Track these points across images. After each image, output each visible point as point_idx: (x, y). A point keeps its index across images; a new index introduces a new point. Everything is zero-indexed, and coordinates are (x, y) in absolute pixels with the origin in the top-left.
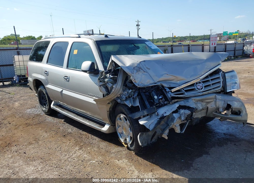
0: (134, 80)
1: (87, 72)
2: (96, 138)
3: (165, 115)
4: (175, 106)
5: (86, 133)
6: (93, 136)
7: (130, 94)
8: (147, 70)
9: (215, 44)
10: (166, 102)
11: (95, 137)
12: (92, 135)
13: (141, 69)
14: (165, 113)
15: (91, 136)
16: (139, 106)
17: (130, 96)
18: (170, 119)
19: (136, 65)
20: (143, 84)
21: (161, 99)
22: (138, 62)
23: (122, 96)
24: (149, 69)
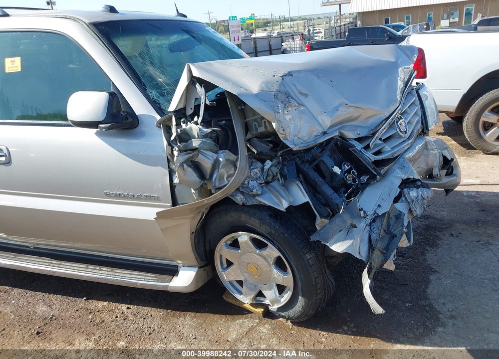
0: (283, 132)
1: (101, 126)
2: (149, 309)
3: (380, 212)
4: (392, 183)
5: (105, 303)
6: (134, 308)
7: (268, 175)
8: (302, 99)
9: (238, 40)
10: (364, 178)
11: (145, 310)
12: (129, 306)
13: (292, 98)
14: (379, 206)
15: (128, 308)
16: (308, 202)
17: (270, 178)
18: (394, 219)
19: (276, 88)
20: (301, 141)
21: (348, 172)
22: (278, 78)
23: (248, 182)
24: (306, 95)
